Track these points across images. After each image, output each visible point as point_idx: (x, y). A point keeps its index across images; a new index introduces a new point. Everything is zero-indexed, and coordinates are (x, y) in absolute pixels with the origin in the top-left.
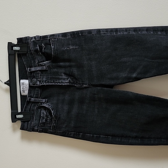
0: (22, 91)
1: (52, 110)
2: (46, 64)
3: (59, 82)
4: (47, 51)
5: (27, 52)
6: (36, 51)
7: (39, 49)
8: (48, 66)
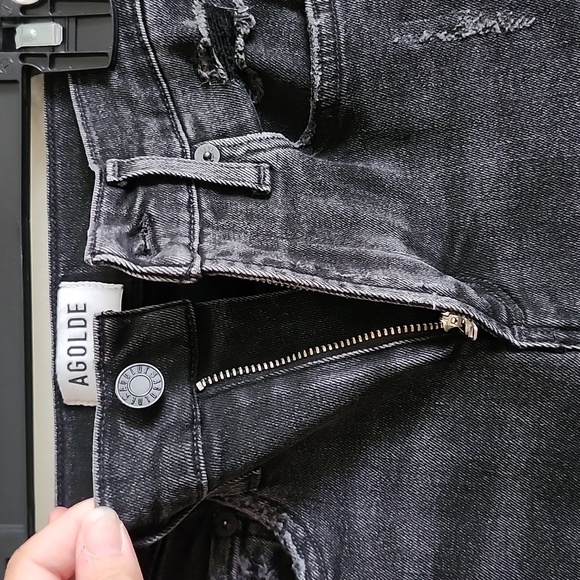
0: (64, 376)
1: (303, 550)
2: (258, 150)
3: (368, 282)
4: (276, 55)
5: (115, 64)
6: (185, 47)
7: (204, 33)
8: (278, 166)
